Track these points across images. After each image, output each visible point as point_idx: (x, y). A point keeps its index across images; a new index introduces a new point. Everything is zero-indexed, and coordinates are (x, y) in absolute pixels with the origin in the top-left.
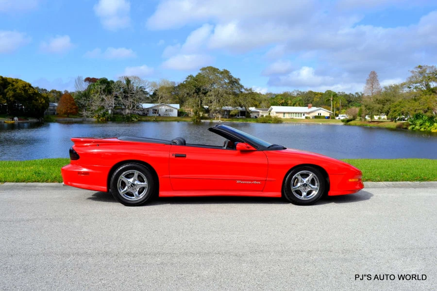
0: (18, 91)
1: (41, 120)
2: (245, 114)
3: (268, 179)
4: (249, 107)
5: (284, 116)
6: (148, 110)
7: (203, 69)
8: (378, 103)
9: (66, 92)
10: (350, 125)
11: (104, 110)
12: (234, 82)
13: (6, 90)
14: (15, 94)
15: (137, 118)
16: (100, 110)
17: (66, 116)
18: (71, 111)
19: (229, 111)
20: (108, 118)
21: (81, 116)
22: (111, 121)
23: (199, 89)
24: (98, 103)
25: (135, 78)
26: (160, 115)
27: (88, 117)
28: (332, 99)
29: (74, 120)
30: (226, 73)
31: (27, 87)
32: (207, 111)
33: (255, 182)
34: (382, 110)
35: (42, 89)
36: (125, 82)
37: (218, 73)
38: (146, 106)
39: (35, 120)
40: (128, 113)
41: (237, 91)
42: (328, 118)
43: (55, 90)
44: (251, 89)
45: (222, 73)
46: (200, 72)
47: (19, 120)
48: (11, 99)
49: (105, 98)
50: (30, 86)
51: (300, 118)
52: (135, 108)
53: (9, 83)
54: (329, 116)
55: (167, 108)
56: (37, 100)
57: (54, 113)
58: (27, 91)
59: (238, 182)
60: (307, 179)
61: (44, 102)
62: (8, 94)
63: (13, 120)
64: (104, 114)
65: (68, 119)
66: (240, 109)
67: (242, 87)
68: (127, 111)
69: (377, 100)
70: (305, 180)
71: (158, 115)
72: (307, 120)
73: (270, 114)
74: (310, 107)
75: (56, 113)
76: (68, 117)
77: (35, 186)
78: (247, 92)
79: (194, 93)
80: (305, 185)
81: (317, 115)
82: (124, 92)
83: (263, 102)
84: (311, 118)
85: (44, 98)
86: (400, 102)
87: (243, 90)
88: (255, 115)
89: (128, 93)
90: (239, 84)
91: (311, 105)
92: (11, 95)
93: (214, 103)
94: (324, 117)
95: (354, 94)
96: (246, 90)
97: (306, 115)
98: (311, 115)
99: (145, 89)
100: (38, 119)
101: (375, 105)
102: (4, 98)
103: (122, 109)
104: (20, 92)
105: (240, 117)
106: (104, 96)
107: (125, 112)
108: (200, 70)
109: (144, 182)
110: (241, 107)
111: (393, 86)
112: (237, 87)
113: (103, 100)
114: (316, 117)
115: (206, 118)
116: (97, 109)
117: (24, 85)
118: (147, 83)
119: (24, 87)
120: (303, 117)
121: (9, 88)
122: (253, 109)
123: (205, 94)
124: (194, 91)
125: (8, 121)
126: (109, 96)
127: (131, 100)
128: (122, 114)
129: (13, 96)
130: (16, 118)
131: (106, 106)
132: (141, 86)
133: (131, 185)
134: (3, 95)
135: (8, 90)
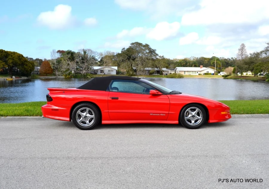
0: (15, 59)
1: (29, 78)
2: (160, 73)
3: (170, 112)
4: (162, 68)
5: (185, 74)
6: (97, 70)
7: (132, 44)
8: (246, 64)
9: (45, 60)
10: (227, 79)
11: (70, 71)
12: (152, 52)
13: (7, 59)
14: (13, 62)
15: (90, 76)
16: (67, 71)
17: (45, 75)
18: (49, 72)
19: (149, 71)
20: (72, 76)
21: (55, 75)
22: (74, 78)
23: (130, 57)
24: (65, 67)
25: (89, 50)
26: (105, 74)
27: (59, 75)
28: (215, 62)
29: (50, 77)
30: (147, 46)
31: (20, 57)
32: (135, 71)
33: (162, 115)
34: (248, 69)
35: (30, 58)
36: (83, 53)
37: (142, 46)
38: (96, 68)
39: (26, 78)
40: (85, 73)
41: (154, 58)
42: (213, 74)
43: (38, 59)
44: (163, 57)
45: (144, 46)
46: (130, 45)
47: (16, 78)
48: (10, 64)
49: (70, 63)
50: (22, 56)
51: (195, 74)
52: (89, 69)
53: (9, 55)
54: (214, 73)
55: (109, 69)
56: (26, 65)
57: (38, 73)
58: (21, 59)
59: (151, 114)
60: (195, 112)
61: (31, 66)
62: (8, 61)
63: (12, 78)
64: (69, 74)
65: (46, 77)
66: (156, 69)
67: (157, 55)
68: (84, 71)
69: (245, 62)
70: (193, 113)
71: (103, 74)
72: (199, 76)
73: (175, 72)
74: (201, 68)
75: (39, 73)
76: (47, 76)
77: (26, 119)
78: (160, 58)
79: (126, 59)
80: (193, 116)
81: (206, 72)
82: (82, 59)
83: (171, 65)
84: (202, 74)
85: (31, 64)
86: (260, 64)
87: (158, 57)
88: (166, 73)
89: (84, 60)
90: (155, 53)
91: (202, 66)
92: (10, 62)
93: (140, 66)
94: (211, 74)
95: (230, 59)
96: (160, 57)
97: (199, 73)
98: (202, 73)
99: (95, 57)
100: (28, 77)
101: (244, 66)
102: (6, 64)
103: (81, 70)
105: (156, 74)
106: (69, 62)
107: (83, 72)
108: (131, 44)
109: (92, 115)
110: (157, 68)
111: (256, 53)
112: (154, 55)
113: (68, 64)
114: (205, 74)
115: (135, 75)
116: (65, 70)
117: (19, 56)
118: (96, 53)
119: (18, 57)
120: (197, 74)
121: (9, 57)
122: (164, 69)
123: (134, 59)
124: (126, 58)
125: (9, 79)
126: (73, 62)
127: (86, 64)
128: (80, 73)
129: (12, 63)
130: (14, 77)
131: (71, 69)
132: (92, 55)
133: (85, 117)
134: (6, 62)
135: (9, 59)
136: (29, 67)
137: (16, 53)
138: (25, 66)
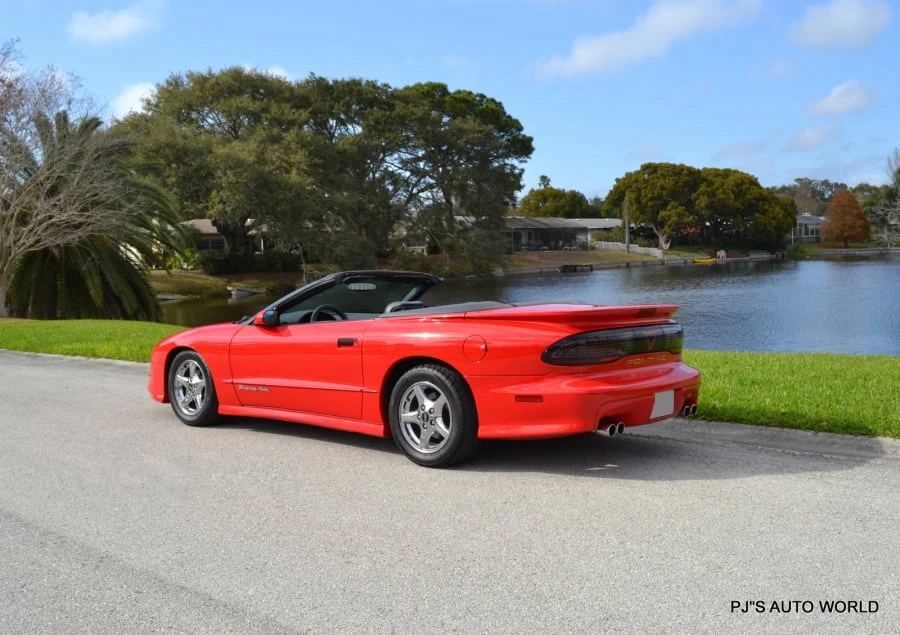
0: (720, 195)
1: (780, 256)
13: (694, 196)
14: (712, 202)
17: (841, 244)
18: (853, 233)
21: (875, 243)
29: (859, 252)
31: (745, 185)
39: (765, 256)
47: (728, 256)
48: (703, 212)
50: (753, 182)
53: (704, 180)
57: (818, 240)
58: (745, 194)
61: (782, 214)
63: (714, 255)
65: (844, 251)
76: (846, 247)
85: (784, 207)
92: (703, 204)
100: (773, 253)
104: (722, 196)
117: (740, 181)
119: (739, 185)
121: (701, 189)
125: (703, 259)
129: (709, 207)
130: (722, 253)
134: (689, 205)
135: (698, 195)
136: (774, 218)
137: (736, 172)
138: (757, 215)
